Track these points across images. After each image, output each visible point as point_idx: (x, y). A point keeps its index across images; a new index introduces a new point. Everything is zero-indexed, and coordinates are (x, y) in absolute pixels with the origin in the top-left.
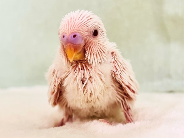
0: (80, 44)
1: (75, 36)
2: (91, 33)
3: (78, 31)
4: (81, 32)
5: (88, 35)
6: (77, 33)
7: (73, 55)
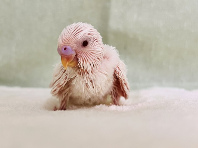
0: (71, 55)
1: (65, 49)
2: (80, 44)
3: (67, 44)
4: (70, 45)
5: (78, 47)
6: (67, 46)
7: (66, 64)
